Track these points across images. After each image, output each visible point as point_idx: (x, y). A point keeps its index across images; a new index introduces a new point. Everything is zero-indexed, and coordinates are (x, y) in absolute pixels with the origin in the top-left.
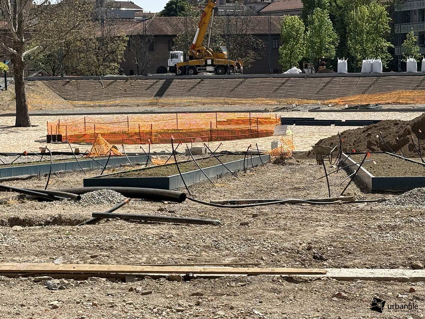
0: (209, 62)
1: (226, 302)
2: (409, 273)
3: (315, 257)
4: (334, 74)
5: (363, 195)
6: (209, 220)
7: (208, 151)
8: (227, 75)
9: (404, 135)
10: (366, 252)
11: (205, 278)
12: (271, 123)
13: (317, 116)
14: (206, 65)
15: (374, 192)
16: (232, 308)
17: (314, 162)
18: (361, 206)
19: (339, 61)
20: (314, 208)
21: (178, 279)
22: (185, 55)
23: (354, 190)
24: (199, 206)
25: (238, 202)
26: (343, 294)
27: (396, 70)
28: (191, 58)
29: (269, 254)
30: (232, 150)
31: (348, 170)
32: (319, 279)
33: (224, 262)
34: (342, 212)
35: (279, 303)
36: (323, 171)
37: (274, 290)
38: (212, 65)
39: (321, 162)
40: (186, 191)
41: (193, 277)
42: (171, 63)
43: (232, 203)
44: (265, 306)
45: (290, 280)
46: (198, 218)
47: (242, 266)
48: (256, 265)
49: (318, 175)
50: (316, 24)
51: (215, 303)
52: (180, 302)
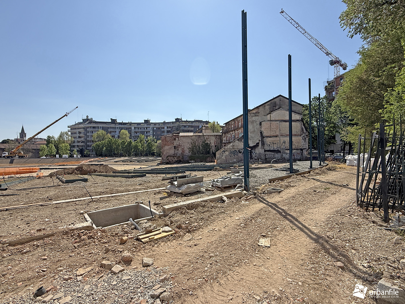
0: (17, 155)
1: (21, 214)
2: (75, 200)
3: (49, 199)
4: (55, 158)
5: (63, 184)
6: (16, 194)
7: (16, 177)
8: (23, 158)
9: (74, 170)
10: (64, 196)
11: (13, 209)
12: (37, 169)
13: (50, 167)
14: (16, 156)
15: (66, 183)
16: (23, 215)
17: (50, 177)
18: (62, 186)
19: (57, 155)
20: (49, 188)
21: (4, 211)
22: (8, 153)
23: (60, 183)
24: (12, 191)
25: (25, 189)
26: (57, 207)
27: (71, 157)
28: (11, 154)
29: (35, 200)
30: (24, 176)
31: (59, 179)
32: (51, 204)
33: (20, 204)
34: (57, 188)
35: (38, 212)
36: (52, 180)
37: (37, 209)
38: (18, 156)
39: (51, 177)
40: (7, 187)
41: (9, 209)
42: (3, 155)
43: (23, 189)
44: (34, 213)
45: (42, 206)
46: (12, 194)
47: (26, 204)
48: (31, 204)
49: (50, 181)
50: (50, 147)
51: (17, 215)
52: (4, 217)
